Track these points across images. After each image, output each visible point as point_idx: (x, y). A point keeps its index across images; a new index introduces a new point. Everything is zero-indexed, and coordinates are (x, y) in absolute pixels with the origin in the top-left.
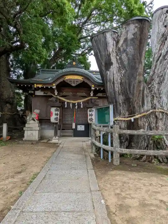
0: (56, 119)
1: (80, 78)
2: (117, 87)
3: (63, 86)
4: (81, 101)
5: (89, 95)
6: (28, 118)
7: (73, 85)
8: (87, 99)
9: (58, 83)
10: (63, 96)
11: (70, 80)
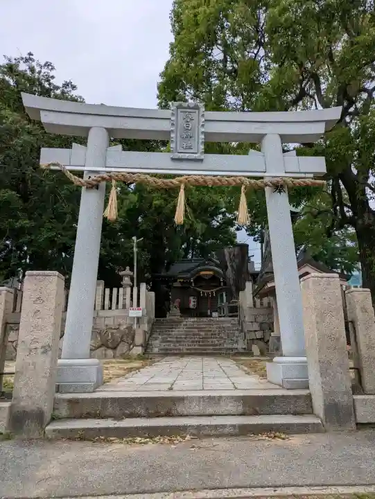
0: (194, 305)
1: (211, 273)
2: (232, 282)
3: (199, 279)
4: (214, 290)
5: (220, 286)
6: (171, 306)
7: (207, 278)
8: (218, 289)
9: (195, 277)
10: (198, 287)
11: (204, 275)
